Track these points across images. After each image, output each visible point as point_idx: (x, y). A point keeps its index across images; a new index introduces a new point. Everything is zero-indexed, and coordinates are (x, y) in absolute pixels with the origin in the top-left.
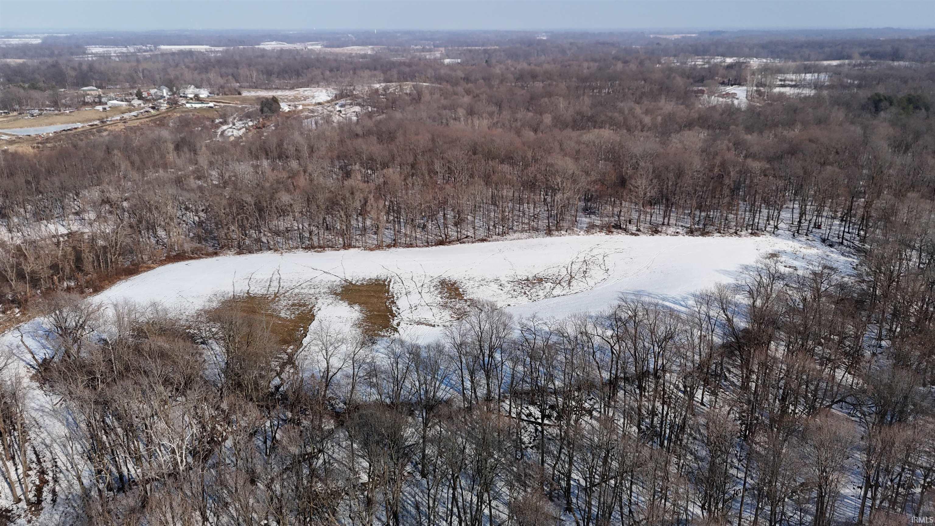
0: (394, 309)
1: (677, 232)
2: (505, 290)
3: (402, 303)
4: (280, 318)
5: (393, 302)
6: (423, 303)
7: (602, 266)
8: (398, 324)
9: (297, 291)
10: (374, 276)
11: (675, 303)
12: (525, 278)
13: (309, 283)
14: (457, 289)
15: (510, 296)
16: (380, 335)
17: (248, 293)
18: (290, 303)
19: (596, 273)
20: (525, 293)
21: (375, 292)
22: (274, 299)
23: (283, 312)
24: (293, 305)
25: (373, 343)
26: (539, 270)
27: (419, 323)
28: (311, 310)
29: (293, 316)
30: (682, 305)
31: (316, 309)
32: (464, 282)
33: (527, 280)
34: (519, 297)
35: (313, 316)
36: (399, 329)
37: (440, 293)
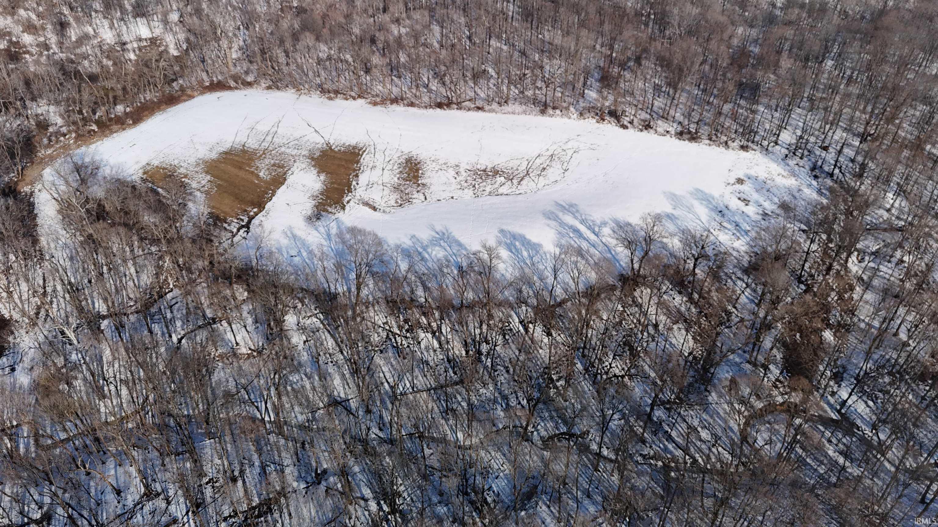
0: (354, 183)
1: (668, 132)
2: (459, 179)
3: (363, 178)
4: (258, 176)
5: (357, 176)
6: (380, 182)
7: (565, 164)
8: (348, 202)
9: (283, 149)
10: (353, 142)
11: (589, 228)
12: (483, 168)
13: (296, 142)
14: (417, 170)
15: (459, 187)
16: (327, 211)
17: (244, 146)
18: (272, 162)
19: (554, 172)
20: (474, 186)
21: (346, 161)
22: (261, 156)
23: (263, 171)
24: (274, 165)
25: (318, 219)
26: (500, 162)
27: (366, 204)
28: (285, 173)
29: (269, 177)
30: (594, 232)
31: (290, 172)
32: (428, 162)
33: (484, 171)
34: (466, 190)
35: (285, 179)
36: (347, 208)
37: (401, 172)
